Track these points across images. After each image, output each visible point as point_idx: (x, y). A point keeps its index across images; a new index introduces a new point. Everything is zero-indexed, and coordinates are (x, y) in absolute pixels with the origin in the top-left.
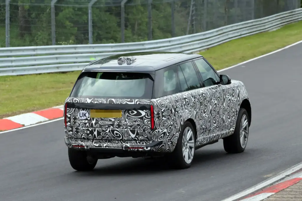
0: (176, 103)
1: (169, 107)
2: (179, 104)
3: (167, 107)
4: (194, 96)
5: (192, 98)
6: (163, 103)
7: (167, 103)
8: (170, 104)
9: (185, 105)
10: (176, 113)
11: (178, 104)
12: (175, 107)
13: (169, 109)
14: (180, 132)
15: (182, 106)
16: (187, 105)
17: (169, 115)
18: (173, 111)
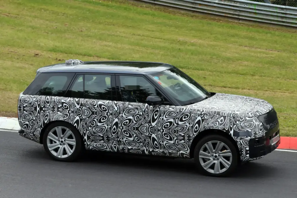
0: (45, 103)
1: (34, 105)
2: (49, 106)
3: (31, 104)
4: (81, 104)
5: (76, 104)
6: (27, 100)
7: (32, 101)
8: (36, 102)
9: (58, 108)
10: (42, 111)
11: (49, 104)
12: (42, 107)
13: (32, 106)
14: (42, 128)
15: (53, 108)
16: (63, 109)
17: (32, 111)
18: (38, 109)
